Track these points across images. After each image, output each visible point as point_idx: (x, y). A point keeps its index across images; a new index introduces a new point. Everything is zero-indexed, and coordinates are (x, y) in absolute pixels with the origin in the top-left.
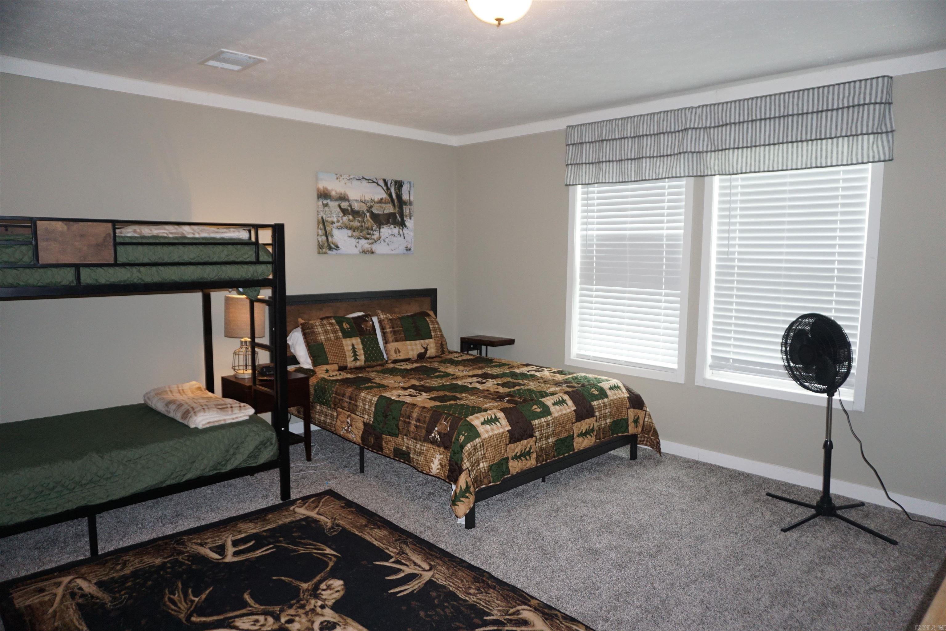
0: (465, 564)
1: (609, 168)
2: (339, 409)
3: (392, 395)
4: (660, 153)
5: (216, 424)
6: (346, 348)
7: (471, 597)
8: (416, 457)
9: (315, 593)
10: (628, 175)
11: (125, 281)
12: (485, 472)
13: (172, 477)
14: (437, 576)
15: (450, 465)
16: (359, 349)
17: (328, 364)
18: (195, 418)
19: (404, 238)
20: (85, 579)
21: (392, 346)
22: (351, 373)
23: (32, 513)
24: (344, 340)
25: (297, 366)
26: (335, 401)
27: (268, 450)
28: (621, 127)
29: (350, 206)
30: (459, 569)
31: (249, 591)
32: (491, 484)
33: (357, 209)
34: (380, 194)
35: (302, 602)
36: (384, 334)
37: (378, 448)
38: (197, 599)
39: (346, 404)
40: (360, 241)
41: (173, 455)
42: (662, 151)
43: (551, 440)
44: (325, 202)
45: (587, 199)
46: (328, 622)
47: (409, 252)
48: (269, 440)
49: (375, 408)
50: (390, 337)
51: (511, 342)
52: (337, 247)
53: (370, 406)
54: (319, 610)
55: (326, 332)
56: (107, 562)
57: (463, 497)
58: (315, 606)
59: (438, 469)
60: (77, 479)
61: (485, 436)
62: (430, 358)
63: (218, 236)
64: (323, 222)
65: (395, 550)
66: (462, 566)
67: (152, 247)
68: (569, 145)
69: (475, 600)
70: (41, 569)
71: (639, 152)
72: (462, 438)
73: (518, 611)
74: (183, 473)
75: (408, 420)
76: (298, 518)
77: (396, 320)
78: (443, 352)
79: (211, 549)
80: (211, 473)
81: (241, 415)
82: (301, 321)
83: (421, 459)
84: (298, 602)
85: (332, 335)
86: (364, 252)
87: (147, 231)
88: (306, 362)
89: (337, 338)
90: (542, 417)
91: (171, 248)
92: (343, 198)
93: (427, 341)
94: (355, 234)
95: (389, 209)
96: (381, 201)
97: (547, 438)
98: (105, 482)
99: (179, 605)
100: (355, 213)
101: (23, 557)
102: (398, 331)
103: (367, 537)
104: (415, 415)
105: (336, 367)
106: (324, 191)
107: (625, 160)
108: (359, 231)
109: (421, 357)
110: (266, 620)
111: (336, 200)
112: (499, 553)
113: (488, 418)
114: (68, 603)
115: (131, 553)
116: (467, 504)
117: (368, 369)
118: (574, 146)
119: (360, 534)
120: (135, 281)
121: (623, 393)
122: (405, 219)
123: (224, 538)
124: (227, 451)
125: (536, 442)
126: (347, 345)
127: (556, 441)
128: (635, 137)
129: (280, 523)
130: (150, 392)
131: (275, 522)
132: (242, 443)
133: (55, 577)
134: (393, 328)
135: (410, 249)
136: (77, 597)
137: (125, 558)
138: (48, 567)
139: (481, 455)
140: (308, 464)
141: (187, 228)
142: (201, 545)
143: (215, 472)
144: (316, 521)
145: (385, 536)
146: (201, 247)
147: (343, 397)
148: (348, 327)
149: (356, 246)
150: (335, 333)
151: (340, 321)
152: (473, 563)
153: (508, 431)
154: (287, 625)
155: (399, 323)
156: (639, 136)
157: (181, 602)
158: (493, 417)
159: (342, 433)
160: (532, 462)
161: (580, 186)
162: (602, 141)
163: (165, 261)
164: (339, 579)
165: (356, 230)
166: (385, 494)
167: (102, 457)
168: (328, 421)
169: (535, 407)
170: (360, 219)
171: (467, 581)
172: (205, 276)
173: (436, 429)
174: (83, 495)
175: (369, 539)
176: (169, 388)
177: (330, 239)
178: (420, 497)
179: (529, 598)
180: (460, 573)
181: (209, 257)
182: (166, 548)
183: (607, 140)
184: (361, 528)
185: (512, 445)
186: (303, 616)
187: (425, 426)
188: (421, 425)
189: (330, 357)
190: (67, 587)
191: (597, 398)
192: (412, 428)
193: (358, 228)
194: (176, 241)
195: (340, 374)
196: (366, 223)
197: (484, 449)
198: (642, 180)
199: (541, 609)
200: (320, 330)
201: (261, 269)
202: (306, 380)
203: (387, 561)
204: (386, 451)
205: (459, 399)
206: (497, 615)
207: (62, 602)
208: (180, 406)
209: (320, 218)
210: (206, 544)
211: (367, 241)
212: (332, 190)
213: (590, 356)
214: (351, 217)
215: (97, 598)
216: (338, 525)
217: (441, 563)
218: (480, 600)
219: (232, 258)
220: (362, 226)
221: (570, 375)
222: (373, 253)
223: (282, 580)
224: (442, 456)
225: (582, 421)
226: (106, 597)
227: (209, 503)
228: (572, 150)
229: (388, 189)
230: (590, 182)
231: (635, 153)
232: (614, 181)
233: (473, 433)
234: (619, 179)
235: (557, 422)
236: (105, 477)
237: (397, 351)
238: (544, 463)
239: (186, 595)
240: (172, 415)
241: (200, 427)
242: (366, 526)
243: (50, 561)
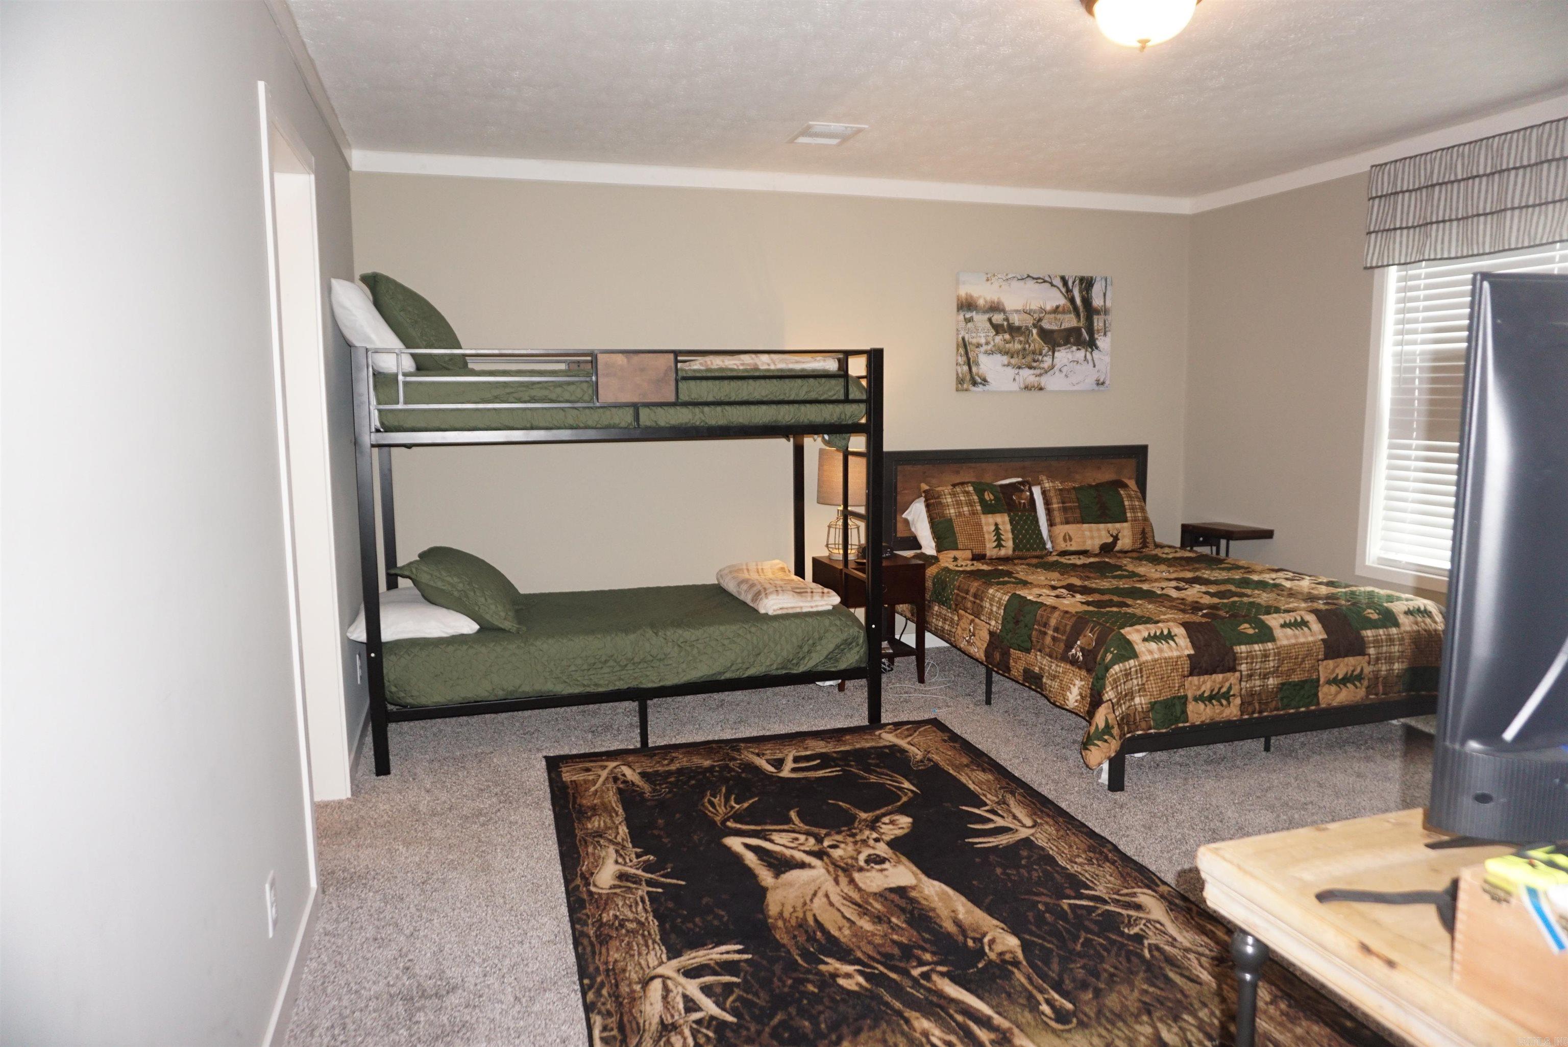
0: (1085, 830)
1: (1444, 234)
2: (961, 611)
3: (1030, 594)
4: (1540, 197)
5: (791, 611)
6: (985, 529)
7: (1075, 866)
8: (1049, 682)
9: (873, 825)
10: (1478, 243)
11: (686, 423)
12: (1143, 712)
13: (733, 668)
14: (1038, 835)
15: (1092, 695)
16: (1006, 531)
17: (957, 549)
18: (765, 601)
19: (1094, 366)
20: (630, 767)
21: (1061, 530)
22: (987, 564)
23: (584, 686)
24: (982, 517)
25: (918, 551)
26: (956, 600)
27: (852, 652)
28: (1469, 157)
29: (1007, 319)
30: (1074, 834)
31: (797, 809)
32: (1152, 731)
33: (1017, 324)
34: (1055, 298)
35: (854, 831)
36: (1049, 512)
37: (1005, 669)
38: (737, 806)
39: (969, 605)
40: (1021, 372)
41: (735, 642)
42: (1544, 196)
43: (1271, 681)
44: (968, 315)
45: (1404, 289)
46: (878, 856)
47: (1102, 388)
48: (855, 639)
49: (1005, 610)
50: (1058, 516)
51: (1268, 534)
52: (985, 381)
53: (999, 608)
54: (871, 842)
55: (959, 504)
56: (655, 755)
57: (1099, 740)
58: (868, 838)
59: (1076, 701)
60: (630, 655)
61: (1146, 657)
62: (1121, 552)
63: (798, 367)
64: (964, 344)
65: (994, 798)
66: (1080, 832)
67: (717, 382)
68: (1373, 198)
69: (1079, 870)
70: (592, 751)
71: (1499, 200)
72: (1109, 657)
73: (1135, 893)
74: (744, 666)
75: (1043, 629)
76: (881, 745)
77: (1068, 491)
78: (1145, 544)
79: (768, 761)
80: (780, 672)
81: (823, 603)
82: (925, 487)
83: (1056, 684)
84: (850, 830)
85: (966, 509)
86: (1027, 388)
87: (717, 362)
88: (929, 547)
89: (973, 513)
90: (1256, 643)
91: (740, 383)
92: (995, 308)
93: (1118, 525)
94: (1013, 361)
95: (1070, 321)
96: (1056, 310)
97: (1265, 676)
98: (658, 664)
99: (718, 808)
100: (1014, 330)
101: (577, 737)
102: (1071, 508)
103: (963, 779)
104: (1053, 622)
105: (968, 554)
106: (966, 299)
107: (1473, 216)
108: (1021, 356)
109: (1107, 549)
110: (807, 839)
111: (985, 312)
112: (1144, 826)
113: (1156, 633)
114: (610, 785)
115: (681, 751)
116: (1105, 750)
117: (1016, 561)
118: (1383, 199)
119: (955, 774)
120: (698, 423)
121: (1436, 622)
122: (1096, 336)
123: (786, 752)
124: (801, 647)
125: (1241, 681)
126: (988, 524)
127: (1283, 684)
128: (1493, 174)
129: (858, 746)
130: (724, 569)
131: (852, 744)
132: (820, 639)
133: (603, 761)
134: (1063, 503)
135: (1103, 383)
136: (619, 782)
137: (674, 755)
138: (597, 750)
139: (1138, 685)
140: (918, 686)
141: (765, 358)
142: (758, 755)
143: (784, 672)
144: (903, 751)
145: (988, 781)
146: (775, 381)
147: (967, 594)
148: (992, 497)
149: (1014, 379)
150: (972, 506)
151: (980, 490)
152: (1097, 830)
153: (1189, 656)
154: (829, 850)
155: (1073, 495)
156: (1501, 172)
157: (720, 806)
158: (1166, 632)
159: (962, 646)
160: (1232, 711)
161: (1395, 267)
162: (1433, 186)
163: (733, 399)
164: (908, 816)
165: (1015, 356)
166: (1009, 734)
167: (656, 634)
168: (947, 627)
169: (1247, 625)
170: (1022, 339)
171: (1077, 848)
172: (780, 418)
173: (1079, 643)
174: (636, 675)
175: (964, 781)
176: (747, 565)
177: (974, 369)
178: (1058, 744)
179: (1159, 883)
180: (1073, 838)
181: (785, 394)
182: (718, 752)
183: (1441, 184)
184: (958, 768)
185: (1195, 678)
186: (851, 845)
187: (1064, 638)
188: (1060, 636)
189: (961, 540)
190: (612, 771)
191: (1374, 625)
192: (1048, 640)
193: (1018, 353)
194: (746, 374)
195: (973, 565)
196: (1032, 345)
197: (1142, 677)
198: (1504, 250)
199: (1169, 898)
200: (949, 500)
201: (850, 409)
202: (922, 568)
203: (978, 807)
204: (1014, 672)
205: (1128, 606)
206: (1101, 891)
207: (604, 783)
208: (753, 585)
209: (960, 339)
210: (763, 754)
211: (1032, 371)
212: (980, 297)
213: (1400, 562)
214: (1007, 336)
215: (638, 786)
216: (930, 760)
217: (1051, 822)
218: (1086, 871)
219: (813, 396)
220: (1024, 349)
221: (1345, 588)
222: (1041, 389)
223: (840, 807)
224: (1083, 683)
225: (1339, 660)
226: (646, 787)
227: (780, 714)
228: (1379, 206)
229: (1069, 291)
230: (1408, 261)
231: (1492, 202)
232: (1453, 255)
233: (1127, 651)
234: (1462, 251)
235: (1283, 655)
236: (659, 657)
237: (1067, 538)
238: (1256, 715)
239: (727, 800)
240: (742, 598)
241: (771, 613)
242: (967, 766)
243: (601, 745)
